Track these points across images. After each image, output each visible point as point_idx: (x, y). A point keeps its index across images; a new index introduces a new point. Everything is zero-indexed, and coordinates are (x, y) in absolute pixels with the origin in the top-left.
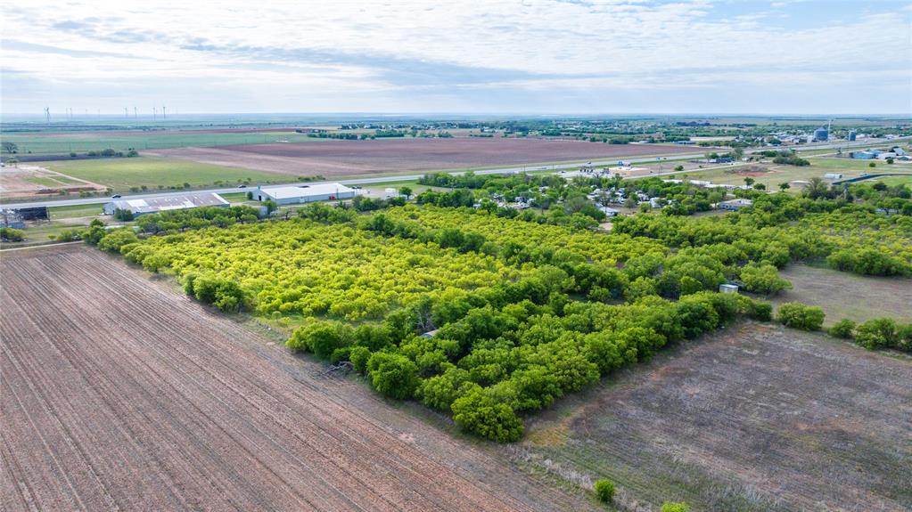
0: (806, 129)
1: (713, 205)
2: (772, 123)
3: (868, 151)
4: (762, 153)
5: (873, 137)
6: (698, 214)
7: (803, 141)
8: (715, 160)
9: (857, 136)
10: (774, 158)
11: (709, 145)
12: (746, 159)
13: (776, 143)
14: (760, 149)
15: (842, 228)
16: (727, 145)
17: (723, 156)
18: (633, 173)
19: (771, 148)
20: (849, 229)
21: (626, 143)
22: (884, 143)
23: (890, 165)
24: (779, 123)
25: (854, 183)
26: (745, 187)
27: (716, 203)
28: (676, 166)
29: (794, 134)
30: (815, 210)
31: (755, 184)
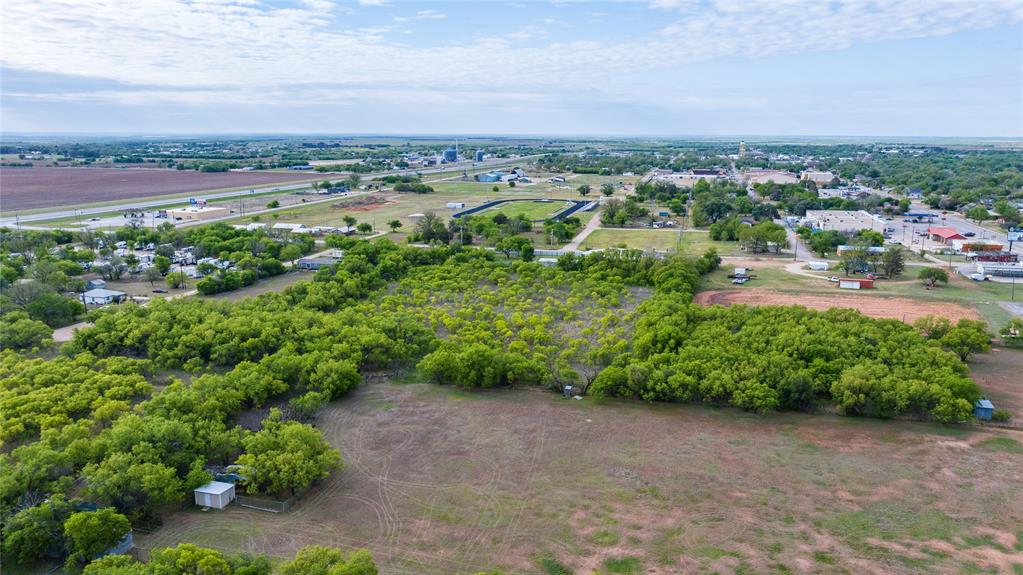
0: (438, 149)
1: (288, 265)
2: (405, 143)
3: (491, 173)
4: (384, 179)
5: (499, 157)
6: (262, 282)
7: (432, 163)
8: (326, 191)
9: (484, 157)
10: (394, 185)
11: (326, 171)
12: (363, 187)
13: (403, 165)
14: (385, 174)
15: (453, 290)
16: (347, 170)
17: (338, 185)
18: (203, 216)
19: (397, 172)
20: (461, 290)
21: (224, 170)
22: (507, 163)
23: (513, 189)
24: (413, 143)
25: (474, 215)
26: (345, 229)
27: (292, 260)
28: (270, 202)
29: (426, 155)
30: (424, 263)
31: (359, 223)
